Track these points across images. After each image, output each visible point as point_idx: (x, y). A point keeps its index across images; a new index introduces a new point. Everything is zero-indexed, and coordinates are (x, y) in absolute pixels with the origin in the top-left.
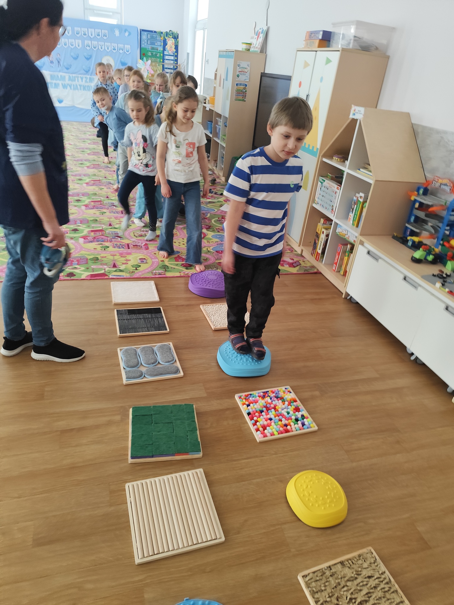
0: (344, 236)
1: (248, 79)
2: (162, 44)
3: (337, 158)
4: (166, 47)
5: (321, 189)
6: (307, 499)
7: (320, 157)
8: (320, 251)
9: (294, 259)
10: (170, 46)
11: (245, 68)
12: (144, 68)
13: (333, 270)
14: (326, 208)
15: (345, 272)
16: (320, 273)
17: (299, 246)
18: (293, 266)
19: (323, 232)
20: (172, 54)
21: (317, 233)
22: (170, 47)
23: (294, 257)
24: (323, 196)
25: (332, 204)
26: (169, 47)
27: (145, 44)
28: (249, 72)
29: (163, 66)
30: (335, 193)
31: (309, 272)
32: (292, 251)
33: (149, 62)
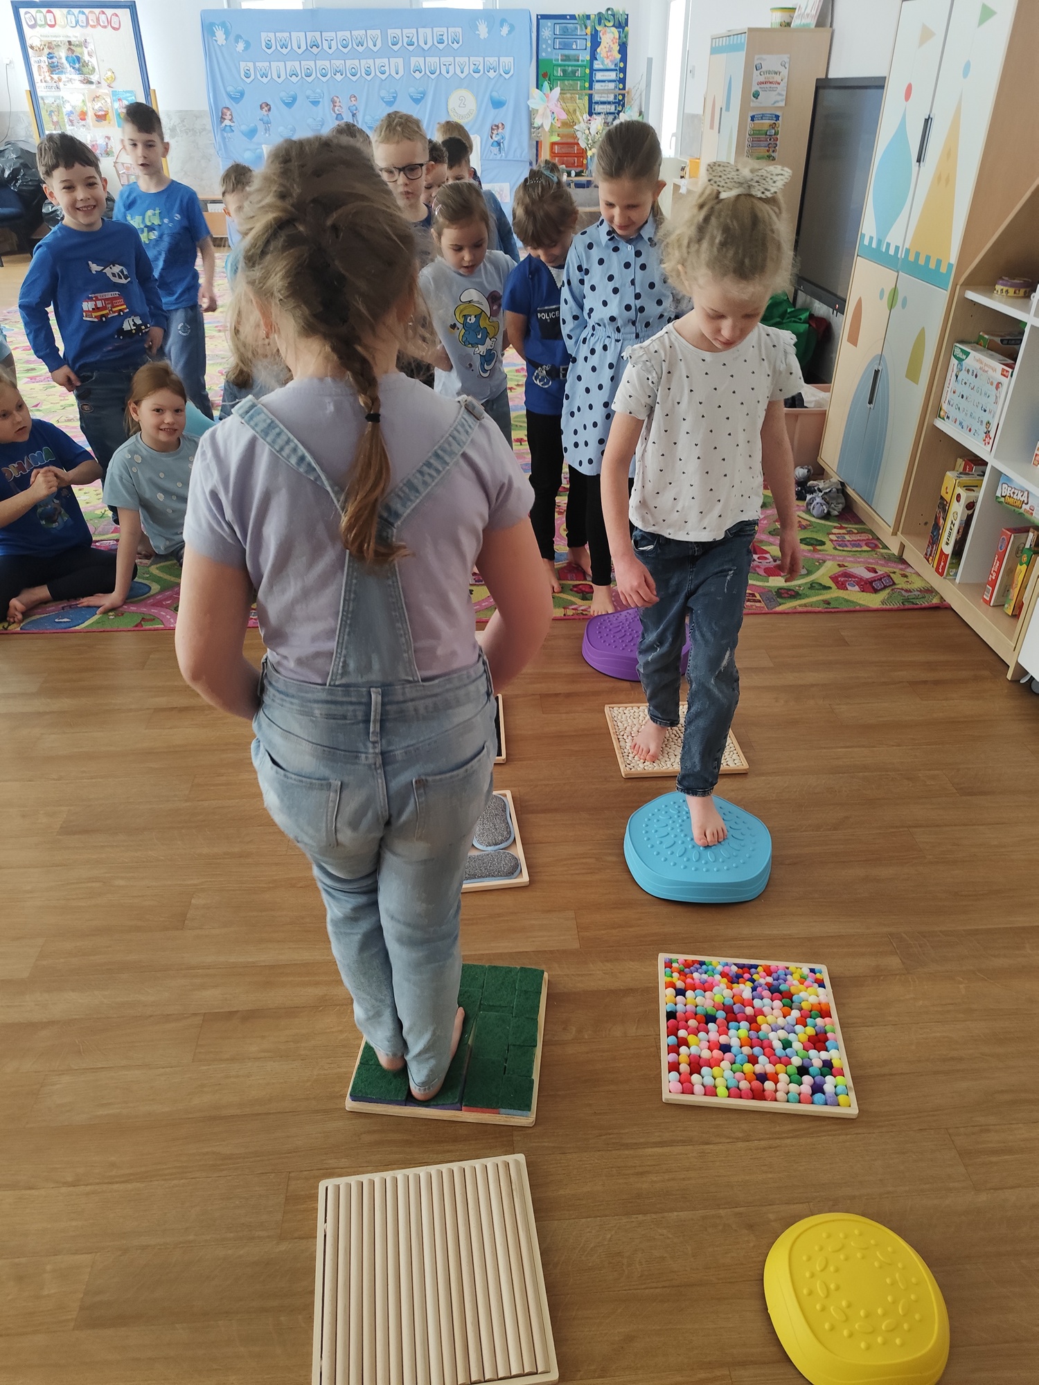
0: (1018, 507)
1: (782, 101)
2: (589, 44)
3: (1005, 289)
4: (598, 50)
5: (957, 377)
6: (818, 1307)
7: (958, 287)
8: (948, 550)
9: (877, 568)
10: (607, 46)
11: (776, 73)
12: (545, 109)
13: (984, 600)
14: (970, 430)
15: (1019, 607)
16: (949, 608)
17: (894, 533)
18: (873, 588)
19: (959, 496)
20: (613, 67)
21: (942, 498)
22: (607, 49)
23: (877, 564)
24: (962, 397)
25: (986, 417)
26: (605, 50)
27: (549, 50)
28: (786, 80)
29: (590, 96)
30: (997, 387)
31: (916, 606)
32: (876, 546)
33: (557, 90)
